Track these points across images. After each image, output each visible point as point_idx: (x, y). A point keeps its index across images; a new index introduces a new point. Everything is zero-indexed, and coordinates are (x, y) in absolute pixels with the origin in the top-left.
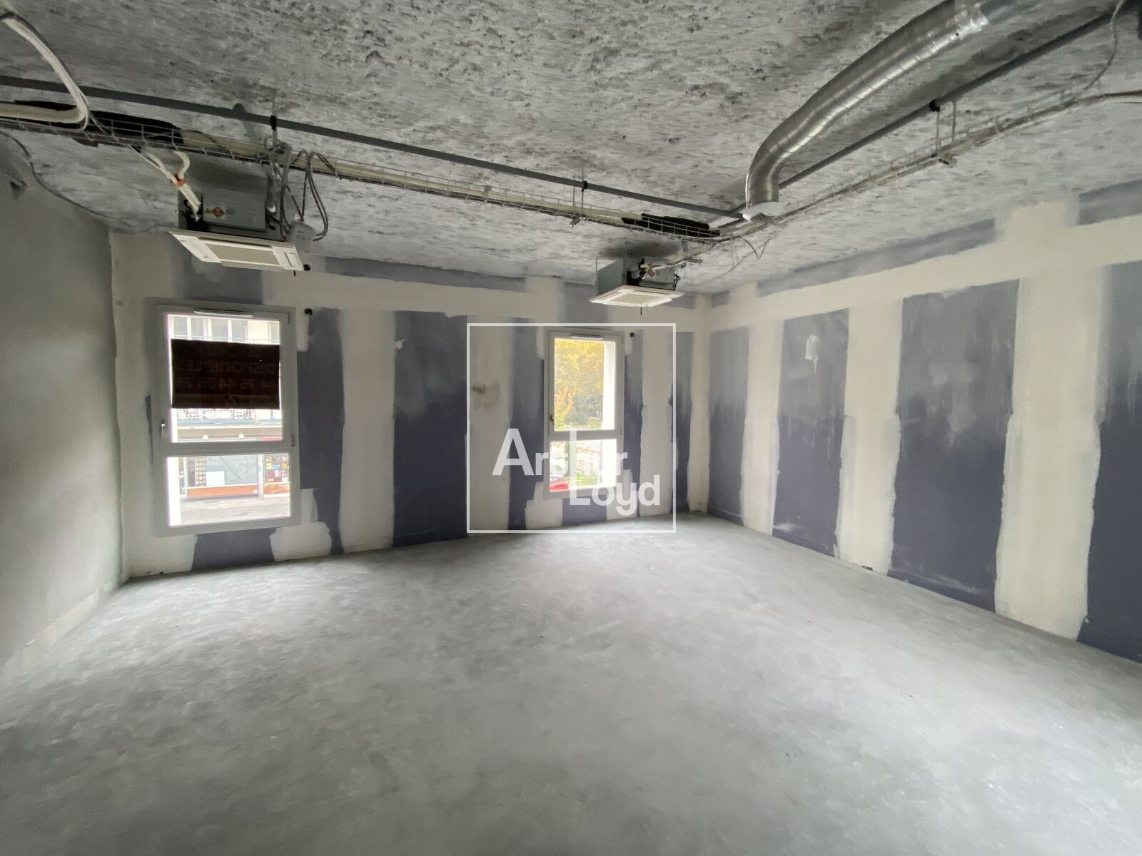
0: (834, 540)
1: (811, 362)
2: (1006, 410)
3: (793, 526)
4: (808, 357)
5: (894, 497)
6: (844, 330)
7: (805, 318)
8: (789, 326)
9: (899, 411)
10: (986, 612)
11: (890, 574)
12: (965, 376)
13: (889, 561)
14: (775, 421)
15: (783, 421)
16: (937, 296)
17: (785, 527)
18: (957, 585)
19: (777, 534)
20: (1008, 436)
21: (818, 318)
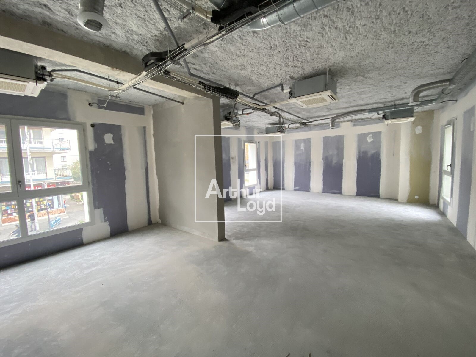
0: (310, 188)
1: (302, 150)
2: (343, 158)
3: (299, 187)
4: (302, 148)
5: (323, 177)
6: (310, 143)
7: (301, 140)
8: (296, 141)
9: (323, 159)
10: (341, 195)
11: (323, 192)
12: (335, 152)
13: (322, 190)
14: (293, 164)
15: (295, 163)
16: (330, 137)
17: (297, 188)
18: (336, 191)
19: (295, 190)
20: (343, 163)
21: (304, 139)
